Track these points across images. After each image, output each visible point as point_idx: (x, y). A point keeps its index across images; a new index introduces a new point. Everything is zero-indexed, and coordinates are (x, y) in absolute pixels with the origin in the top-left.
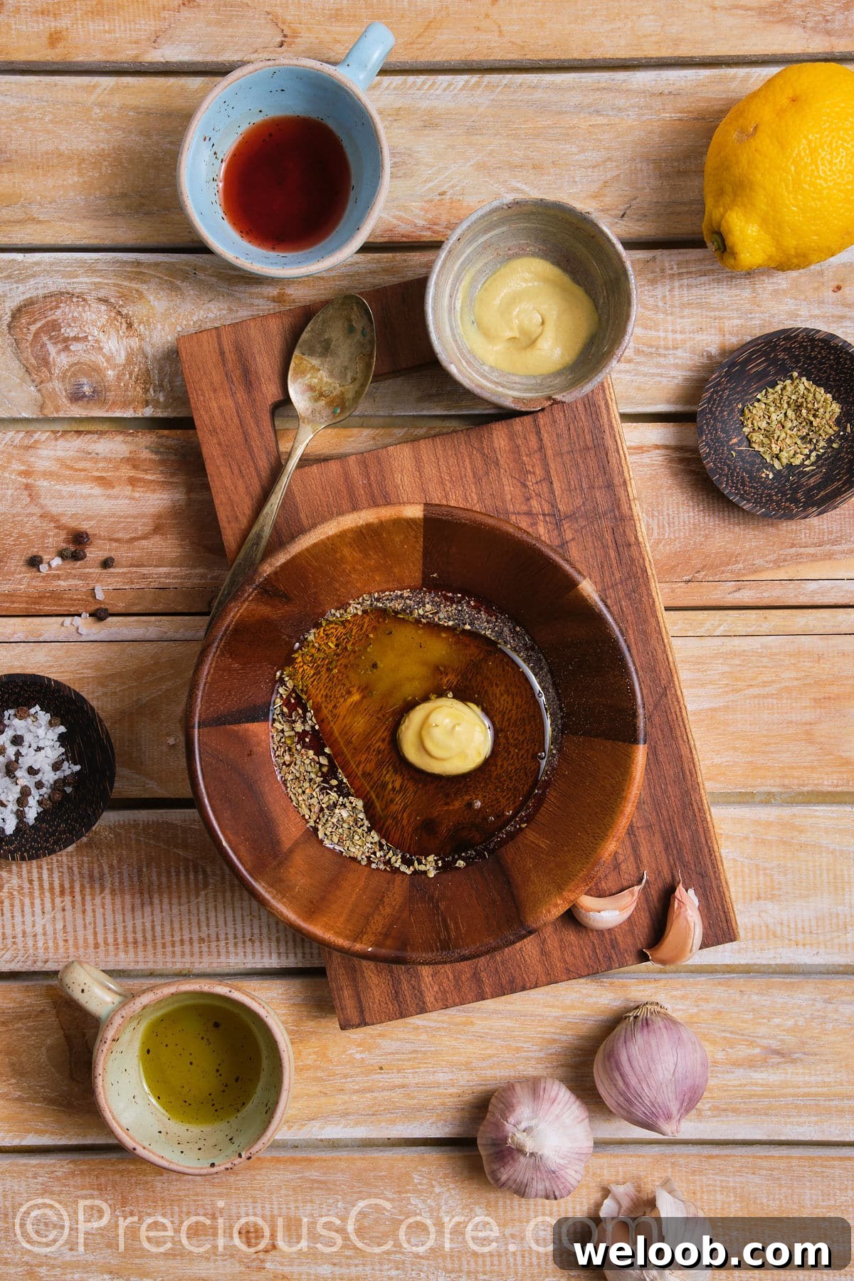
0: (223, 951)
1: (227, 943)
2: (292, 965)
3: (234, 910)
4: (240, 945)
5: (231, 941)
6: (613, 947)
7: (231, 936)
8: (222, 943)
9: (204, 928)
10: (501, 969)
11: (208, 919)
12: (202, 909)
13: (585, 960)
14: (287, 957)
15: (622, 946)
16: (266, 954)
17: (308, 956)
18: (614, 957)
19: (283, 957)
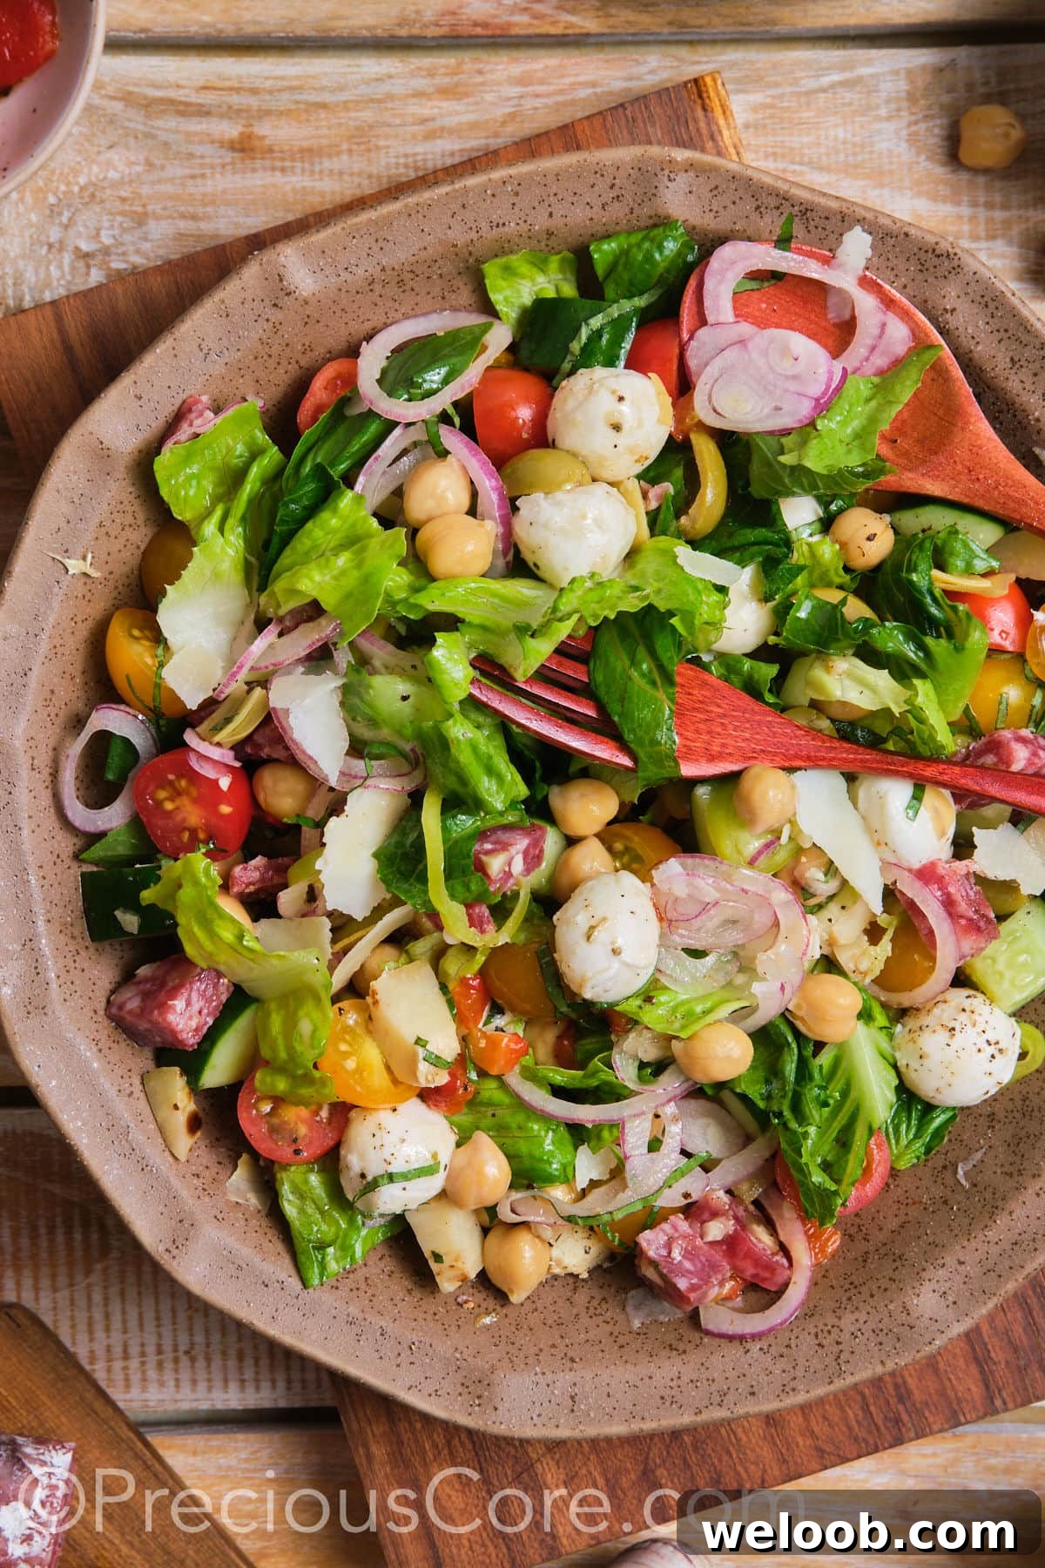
0: (135, 1378)
1: (143, 1363)
2: (267, 1404)
3: (157, 1303)
4: (169, 1365)
5: (152, 1359)
6: (901, 1400)
7: (151, 1349)
8: (134, 1363)
9: (100, 1334)
10: (693, 1458)
11: (107, 1316)
12: (97, 1297)
13: (850, 1428)
14: (258, 1389)
15: (918, 1396)
16: (218, 1383)
17: (297, 1386)
18: (905, 1417)
19: (250, 1390)
